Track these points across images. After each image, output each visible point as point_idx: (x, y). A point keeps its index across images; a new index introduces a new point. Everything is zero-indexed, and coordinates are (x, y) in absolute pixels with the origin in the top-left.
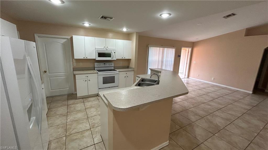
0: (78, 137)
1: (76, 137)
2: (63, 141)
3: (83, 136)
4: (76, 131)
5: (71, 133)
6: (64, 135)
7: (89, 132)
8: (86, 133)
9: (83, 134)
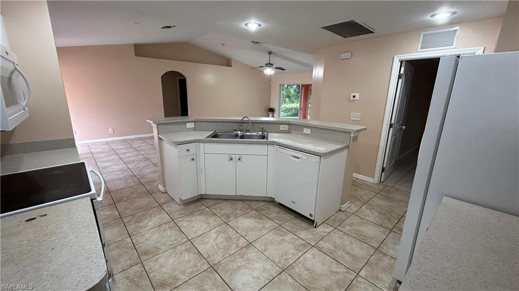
0: (344, 253)
1: (346, 255)
2: (368, 271)
3: (336, 248)
4: (334, 265)
5: (345, 270)
6: (360, 279)
7: (322, 244)
8: (327, 246)
9: (332, 250)
